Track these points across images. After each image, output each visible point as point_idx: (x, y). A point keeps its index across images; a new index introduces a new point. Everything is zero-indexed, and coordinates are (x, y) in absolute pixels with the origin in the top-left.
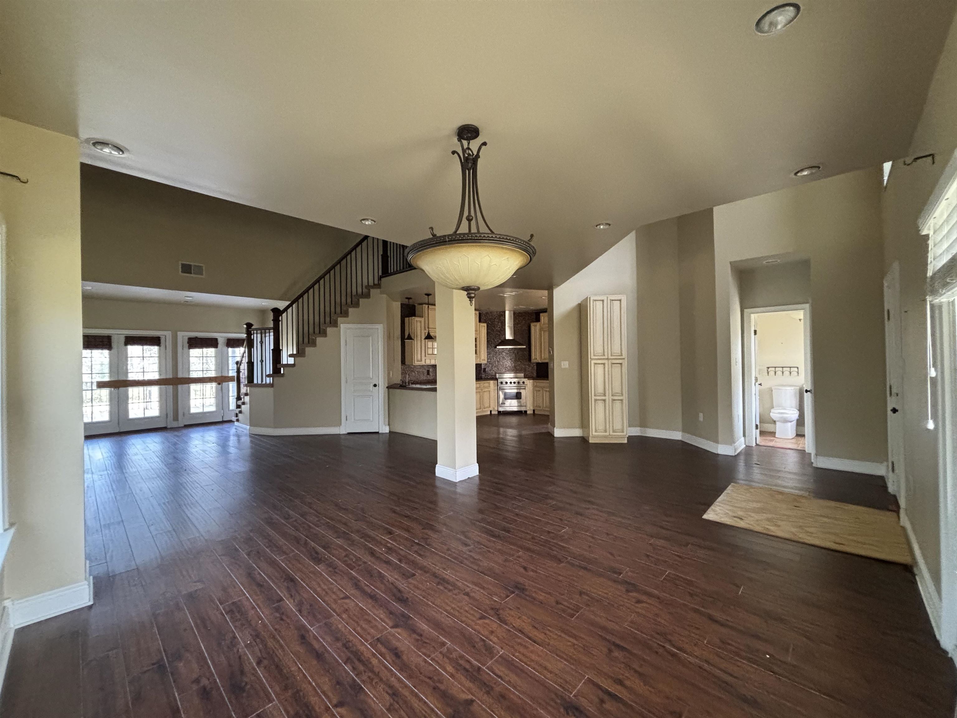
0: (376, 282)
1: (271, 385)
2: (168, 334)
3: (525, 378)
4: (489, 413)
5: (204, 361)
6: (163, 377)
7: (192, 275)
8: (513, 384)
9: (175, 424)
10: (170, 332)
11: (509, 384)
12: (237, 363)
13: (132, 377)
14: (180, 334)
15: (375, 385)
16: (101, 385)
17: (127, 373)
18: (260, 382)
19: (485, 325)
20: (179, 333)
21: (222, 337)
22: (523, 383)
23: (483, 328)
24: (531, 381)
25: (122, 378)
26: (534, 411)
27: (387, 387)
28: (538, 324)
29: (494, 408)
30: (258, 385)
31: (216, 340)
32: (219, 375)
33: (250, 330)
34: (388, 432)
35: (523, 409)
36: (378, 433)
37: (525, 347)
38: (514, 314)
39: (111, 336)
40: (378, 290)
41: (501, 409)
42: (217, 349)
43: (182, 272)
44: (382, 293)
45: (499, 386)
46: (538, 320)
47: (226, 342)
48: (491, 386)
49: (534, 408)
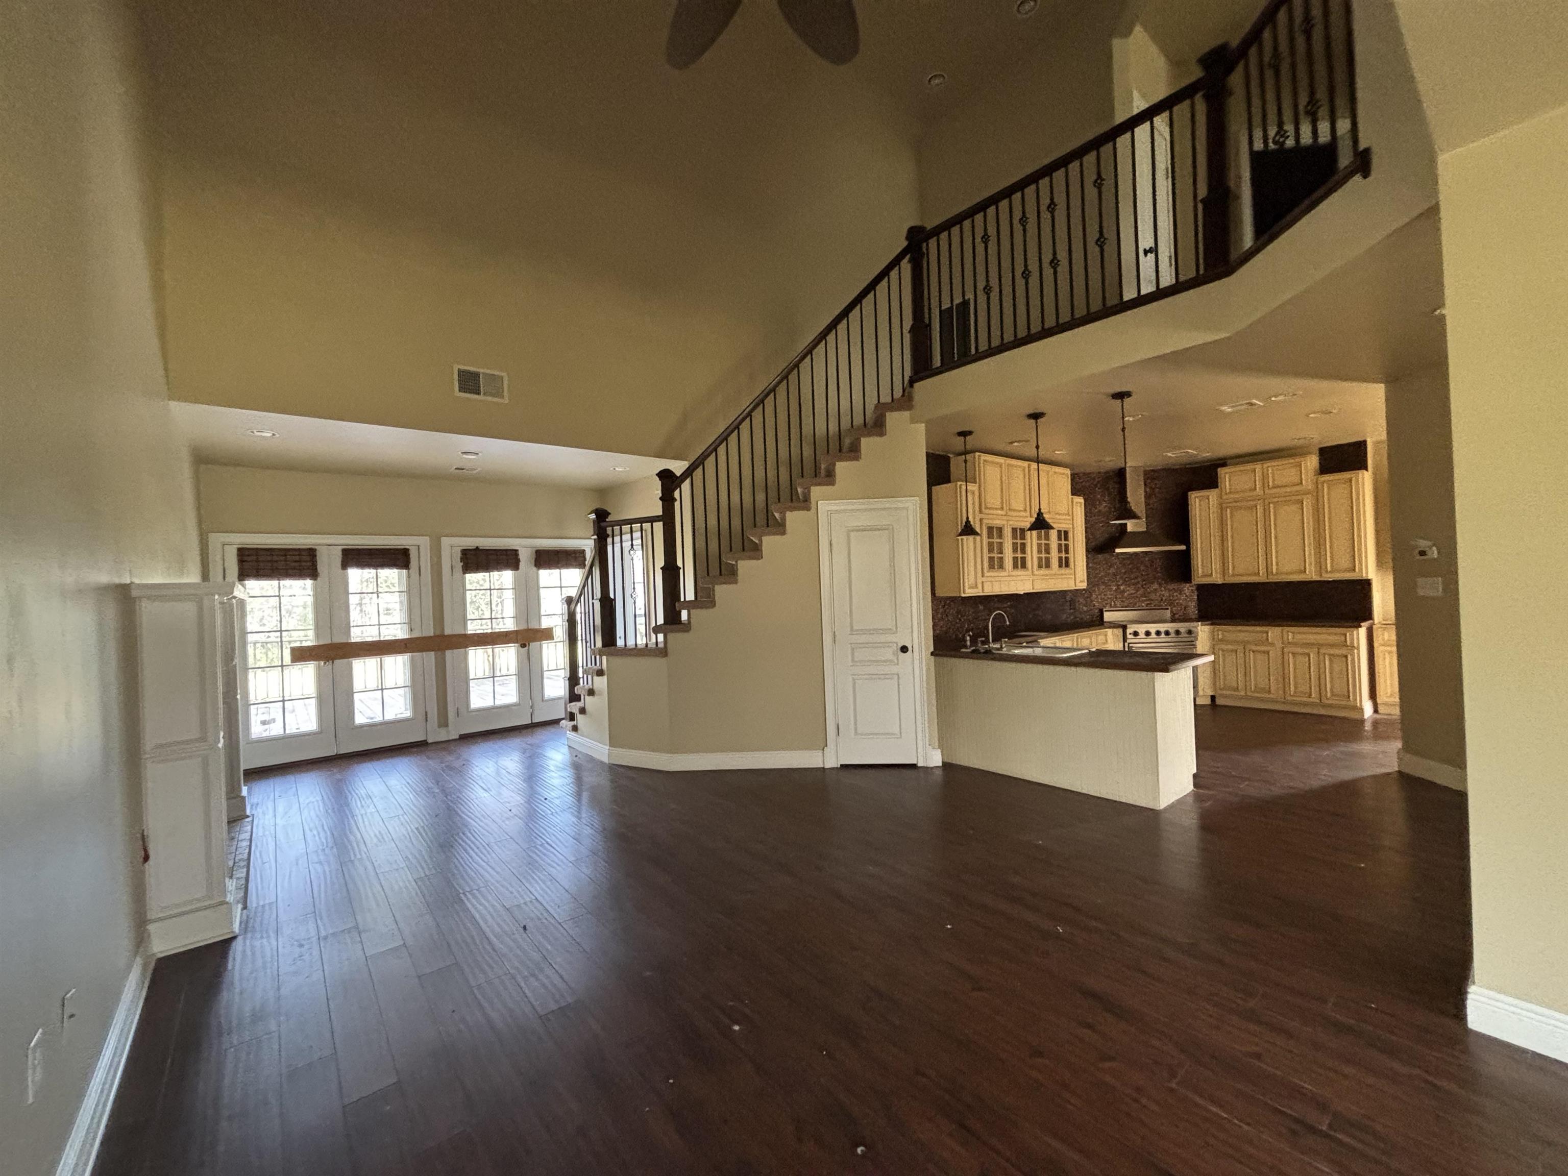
0: (898, 393)
1: (662, 652)
2: (424, 542)
5: (494, 599)
6: (416, 634)
7: (481, 397)
8: (1163, 635)
9: (442, 736)
10: (427, 538)
11: (1153, 635)
12: (569, 601)
13: (357, 635)
14: (446, 542)
15: (904, 649)
16: (301, 655)
17: (348, 627)
18: (631, 643)
19: (1083, 500)
20: (443, 539)
21: (525, 547)
22: (1190, 632)
23: (1079, 508)
24: (1208, 627)
25: (339, 639)
26: (1213, 698)
27: (932, 654)
28: (1213, 494)
30: (628, 652)
31: (515, 552)
32: (523, 627)
33: (603, 524)
34: (940, 764)
36: (913, 766)
37: (1177, 548)
39: (315, 550)
40: (907, 414)
42: (516, 572)
43: (460, 391)
44: (913, 421)
45: (1128, 641)
46: (1212, 483)
47: (534, 556)
48: (1109, 641)
49: (1215, 690)
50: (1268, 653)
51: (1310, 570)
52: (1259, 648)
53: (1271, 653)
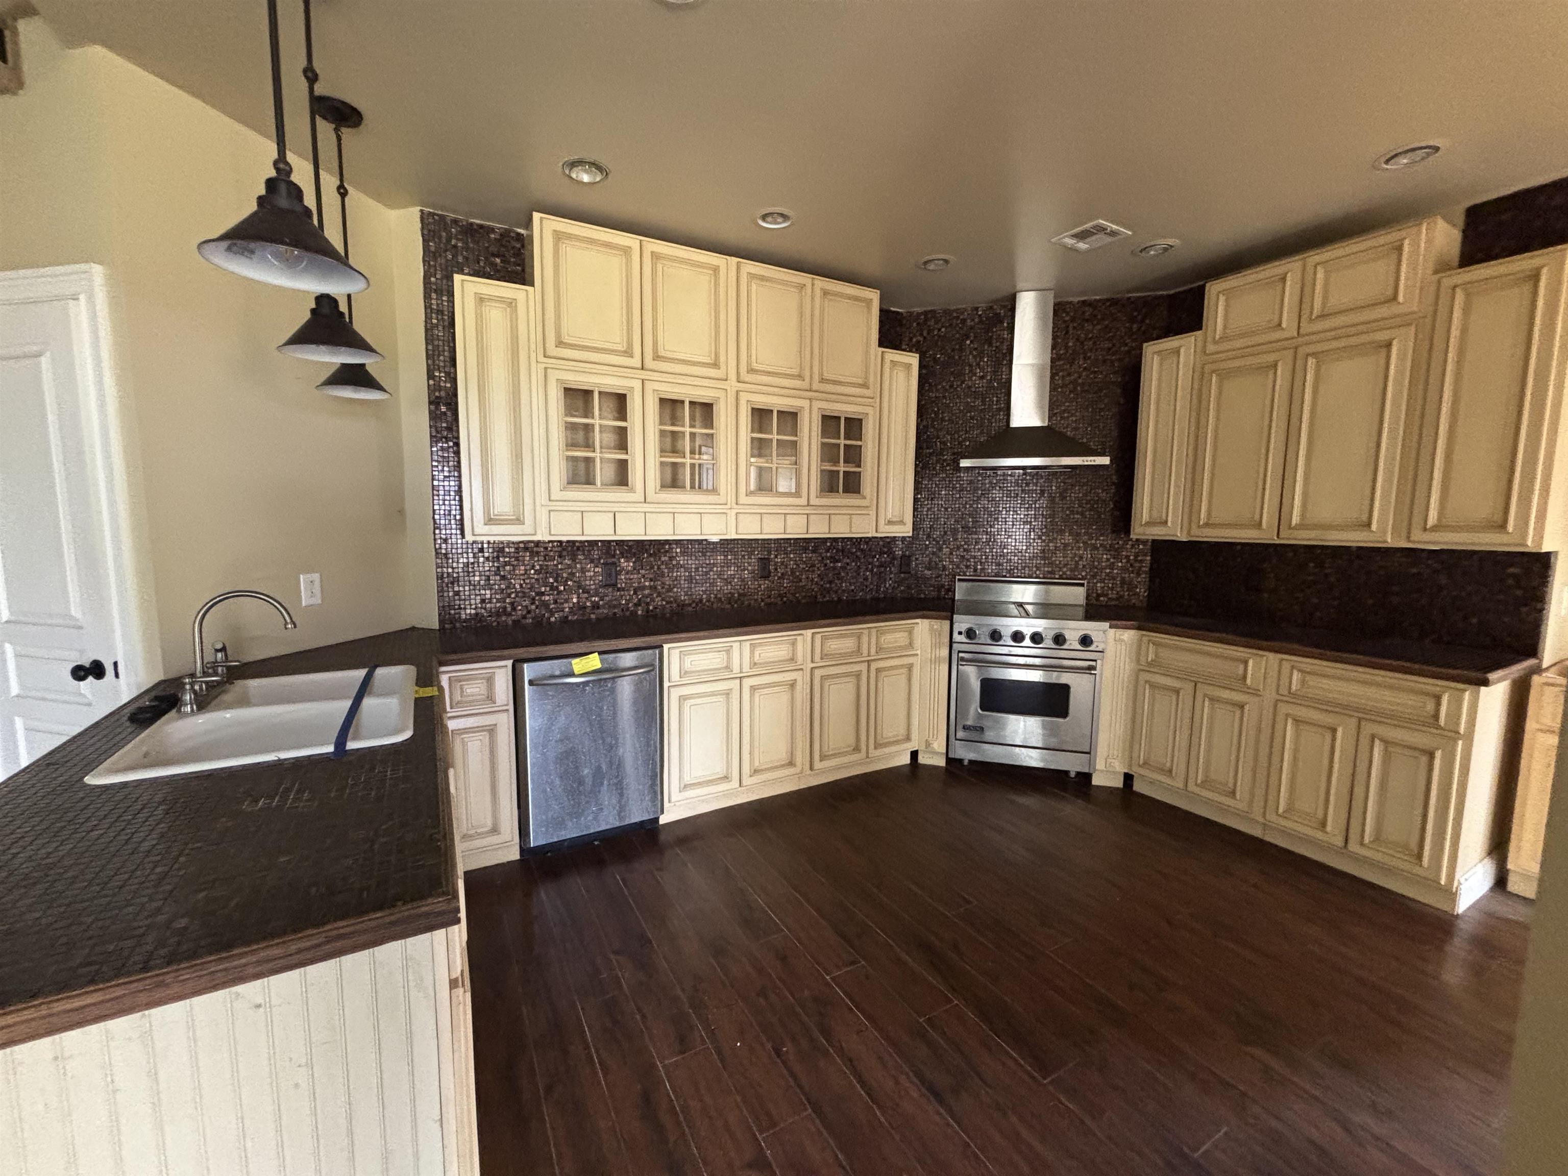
3: (1093, 612)
4: (906, 760)
8: (1027, 642)
19: (913, 360)
22: (1086, 641)
23: (900, 375)
24: (1129, 636)
26: (1128, 778)
28: (1184, 346)
29: (928, 744)
35: (1071, 764)
37: (1105, 460)
38: (1059, 309)
41: (966, 753)
45: (956, 643)
48: (917, 643)
49: (1130, 766)
50: (1242, 707)
51: (1382, 521)
52: (1226, 694)
53: (1247, 708)
